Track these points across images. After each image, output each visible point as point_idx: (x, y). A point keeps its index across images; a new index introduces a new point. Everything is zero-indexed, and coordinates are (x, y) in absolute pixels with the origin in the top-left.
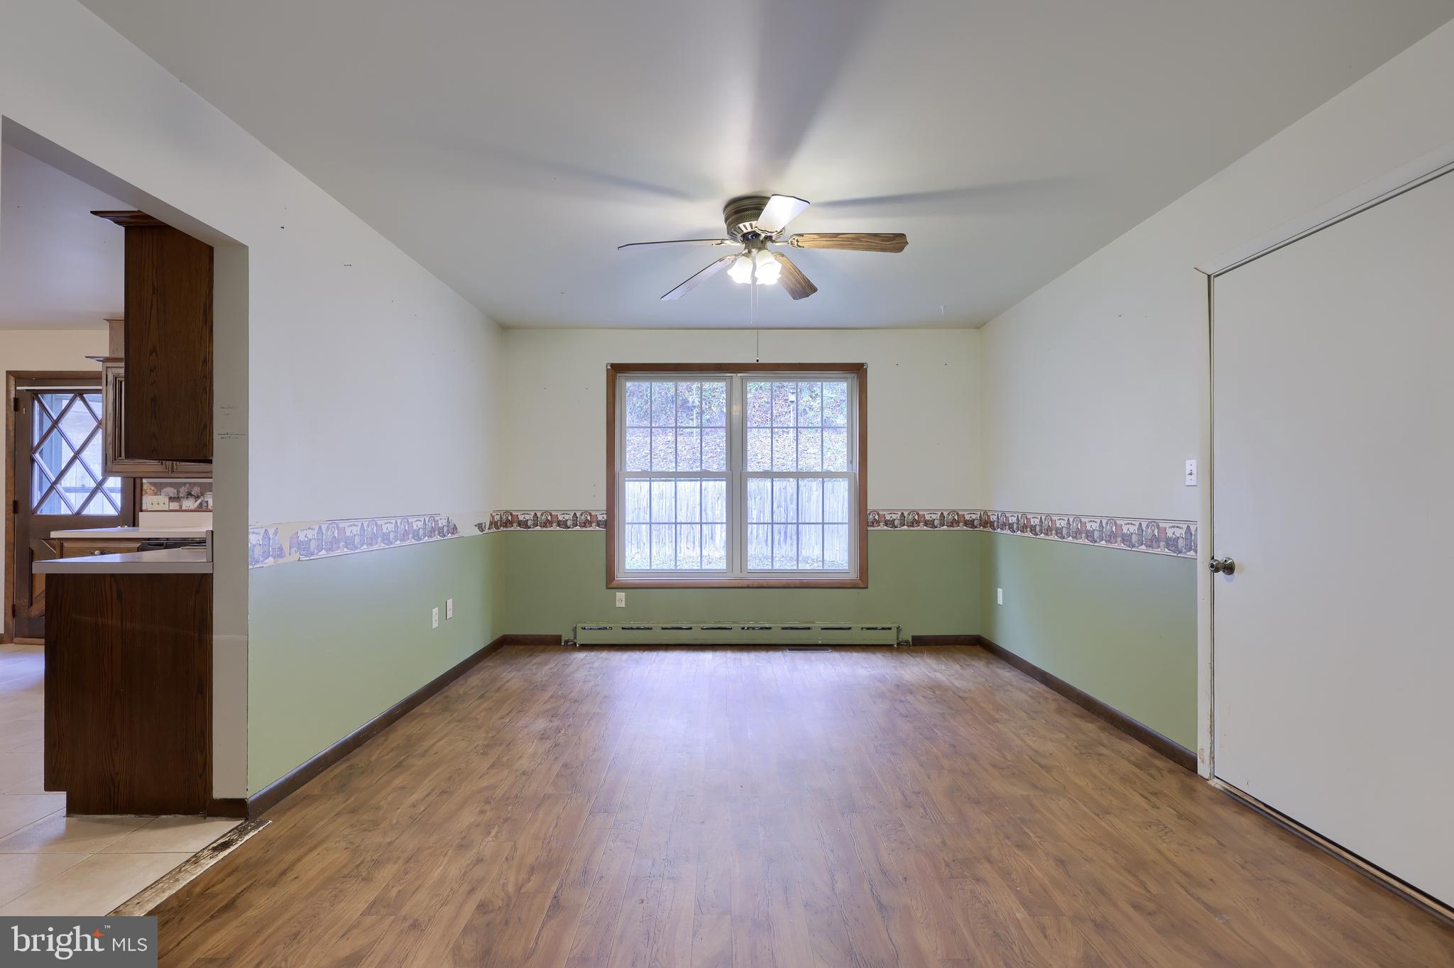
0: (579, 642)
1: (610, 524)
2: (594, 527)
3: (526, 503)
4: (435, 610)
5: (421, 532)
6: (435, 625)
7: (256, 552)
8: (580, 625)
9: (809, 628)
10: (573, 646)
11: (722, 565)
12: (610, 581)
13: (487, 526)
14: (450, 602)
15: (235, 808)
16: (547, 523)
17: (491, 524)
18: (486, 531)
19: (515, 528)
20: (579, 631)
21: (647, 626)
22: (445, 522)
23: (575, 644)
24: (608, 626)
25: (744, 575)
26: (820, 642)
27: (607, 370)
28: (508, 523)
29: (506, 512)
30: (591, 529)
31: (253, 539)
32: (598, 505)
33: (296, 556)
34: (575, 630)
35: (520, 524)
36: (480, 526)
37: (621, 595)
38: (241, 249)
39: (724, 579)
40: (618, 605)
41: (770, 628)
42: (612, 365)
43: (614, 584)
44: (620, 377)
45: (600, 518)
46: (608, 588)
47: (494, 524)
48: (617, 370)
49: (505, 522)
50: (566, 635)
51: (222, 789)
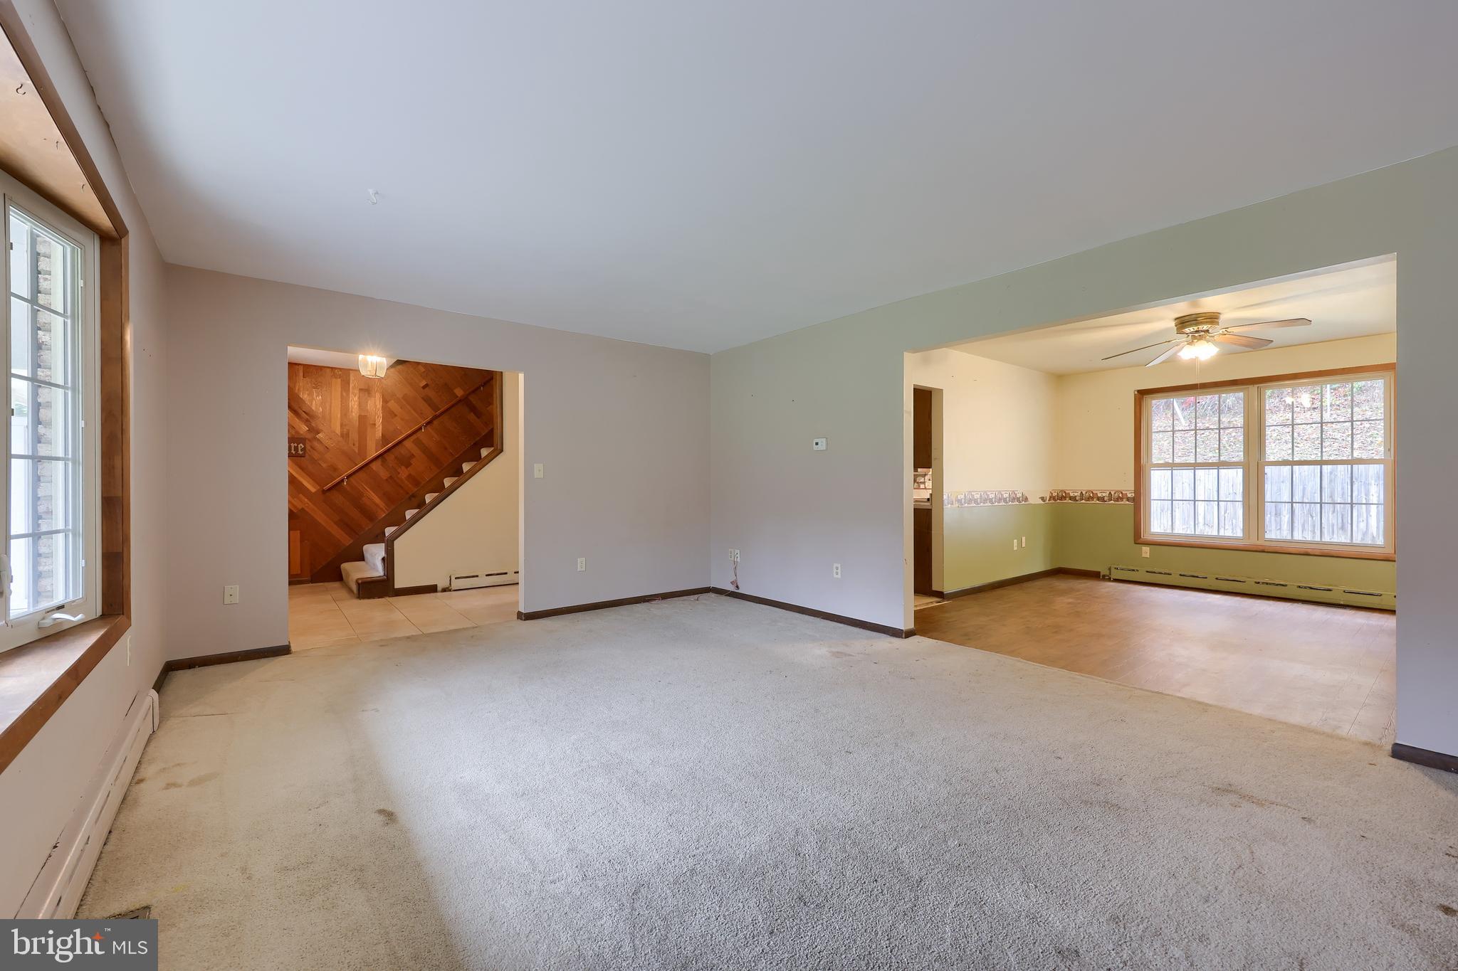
0: (1113, 577)
1: (1138, 500)
2: (1124, 502)
3: (1076, 484)
4: (1015, 541)
5: (1008, 499)
6: (1015, 548)
7: (946, 502)
8: (1113, 566)
9: (1330, 590)
10: (1107, 578)
11: (1239, 534)
12: (1138, 539)
13: (1048, 499)
14: (1024, 539)
15: (940, 595)
16: (1090, 498)
17: (1050, 497)
18: (1047, 501)
19: (1068, 501)
20: (1113, 570)
21: (1168, 572)
22: (1021, 495)
23: (1110, 578)
24: (1135, 569)
25: (1259, 543)
26: (1342, 603)
27: (1135, 395)
28: (1062, 498)
29: (1061, 491)
30: (1122, 503)
31: (945, 497)
32: (1128, 487)
33: (957, 505)
34: (1110, 569)
35: (1071, 498)
36: (1043, 499)
37: (1146, 551)
38: (941, 391)
39: (1240, 544)
40: (1144, 555)
41: (1286, 586)
42: (1138, 391)
43: (1139, 541)
44: (1147, 398)
45: (1129, 495)
46: (1135, 543)
47: (1052, 498)
48: (1142, 394)
49: (1062, 496)
50: (1104, 571)
51: (935, 587)
